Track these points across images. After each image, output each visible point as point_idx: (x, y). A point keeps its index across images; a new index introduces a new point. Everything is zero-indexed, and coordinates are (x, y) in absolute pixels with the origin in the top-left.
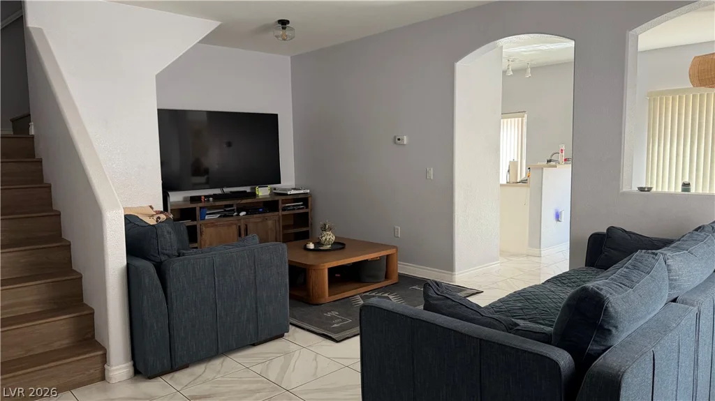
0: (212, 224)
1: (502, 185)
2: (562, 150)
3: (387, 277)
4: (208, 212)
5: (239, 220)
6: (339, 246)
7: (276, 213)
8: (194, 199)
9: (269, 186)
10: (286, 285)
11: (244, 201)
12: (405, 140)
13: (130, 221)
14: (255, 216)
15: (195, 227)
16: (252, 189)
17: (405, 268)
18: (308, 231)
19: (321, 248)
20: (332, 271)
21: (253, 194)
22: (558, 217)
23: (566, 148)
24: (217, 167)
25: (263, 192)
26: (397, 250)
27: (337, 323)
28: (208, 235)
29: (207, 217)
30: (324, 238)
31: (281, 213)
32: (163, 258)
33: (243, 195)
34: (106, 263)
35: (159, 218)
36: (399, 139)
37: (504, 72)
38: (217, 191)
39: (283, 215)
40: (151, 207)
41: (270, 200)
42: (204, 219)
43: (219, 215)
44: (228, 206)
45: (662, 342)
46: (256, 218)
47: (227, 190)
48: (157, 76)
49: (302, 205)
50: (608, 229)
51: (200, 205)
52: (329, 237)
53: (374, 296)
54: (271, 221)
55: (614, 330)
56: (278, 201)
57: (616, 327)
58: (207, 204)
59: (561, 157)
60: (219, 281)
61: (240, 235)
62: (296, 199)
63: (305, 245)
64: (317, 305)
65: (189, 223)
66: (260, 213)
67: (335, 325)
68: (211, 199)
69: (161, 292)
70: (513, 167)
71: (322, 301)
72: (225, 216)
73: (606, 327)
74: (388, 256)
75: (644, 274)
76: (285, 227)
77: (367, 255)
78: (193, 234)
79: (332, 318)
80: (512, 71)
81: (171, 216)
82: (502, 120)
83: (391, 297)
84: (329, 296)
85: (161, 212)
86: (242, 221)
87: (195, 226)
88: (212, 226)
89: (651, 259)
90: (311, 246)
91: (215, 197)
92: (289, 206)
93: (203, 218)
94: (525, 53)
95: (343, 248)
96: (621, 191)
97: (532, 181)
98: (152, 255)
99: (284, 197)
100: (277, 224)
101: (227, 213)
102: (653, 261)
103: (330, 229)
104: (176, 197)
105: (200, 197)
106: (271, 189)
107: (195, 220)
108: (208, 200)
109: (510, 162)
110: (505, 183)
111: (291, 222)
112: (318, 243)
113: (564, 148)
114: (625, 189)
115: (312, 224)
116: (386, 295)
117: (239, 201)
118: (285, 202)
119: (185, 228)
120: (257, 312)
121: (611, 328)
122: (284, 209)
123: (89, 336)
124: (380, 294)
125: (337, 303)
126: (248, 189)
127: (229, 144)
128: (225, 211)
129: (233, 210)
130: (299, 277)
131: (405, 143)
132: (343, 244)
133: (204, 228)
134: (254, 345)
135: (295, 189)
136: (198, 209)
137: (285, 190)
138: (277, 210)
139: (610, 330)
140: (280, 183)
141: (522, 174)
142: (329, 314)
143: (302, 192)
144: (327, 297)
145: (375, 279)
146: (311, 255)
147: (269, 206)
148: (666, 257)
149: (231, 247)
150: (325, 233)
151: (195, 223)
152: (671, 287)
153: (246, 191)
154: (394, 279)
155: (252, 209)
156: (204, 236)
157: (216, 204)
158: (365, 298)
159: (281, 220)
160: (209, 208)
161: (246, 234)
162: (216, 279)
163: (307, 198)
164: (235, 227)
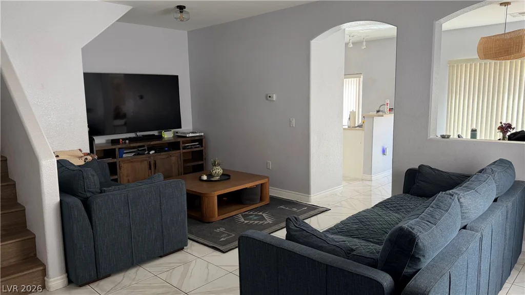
0: (129, 161)
1: (344, 129)
2: (387, 104)
3: (261, 200)
4: (125, 152)
5: (150, 157)
6: (226, 177)
7: (179, 151)
8: (114, 142)
9: (172, 130)
10: (185, 211)
11: (153, 143)
12: (274, 97)
13: (62, 165)
14: (162, 153)
15: (115, 163)
16: (159, 132)
17: (274, 192)
18: (203, 164)
19: (211, 179)
20: (220, 197)
21: (160, 137)
22: (384, 152)
23: (390, 102)
25: (168, 135)
26: (269, 180)
27: (224, 237)
28: (125, 170)
29: (124, 156)
30: (214, 172)
31: (182, 151)
32: (89, 195)
33: (152, 138)
34: (43, 200)
35: (86, 159)
36: (270, 97)
37: (347, 44)
38: (132, 135)
39: (183, 153)
40: (80, 150)
41: (173, 141)
42: (122, 157)
43: (133, 154)
44: (140, 146)
45: (456, 264)
46: (163, 155)
47: (140, 134)
48: (83, 49)
49: (198, 145)
50: (419, 167)
51: (119, 146)
52: (218, 171)
53: (251, 215)
54: (174, 158)
55: (422, 259)
56: (179, 142)
57: (424, 256)
58: (124, 146)
59: (387, 108)
60: (132, 211)
61: (150, 168)
62: (193, 140)
63: (200, 177)
64: (209, 223)
65: (110, 160)
66: (165, 151)
67: (223, 239)
68: (127, 141)
69: (87, 221)
70: (352, 116)
71: (213, 220)
72: (139, 154)
73: (417, 256)
74: (262, 184)
75: (444, 212)
76: (185, 161)
77: (246, 185)
78: (113, 168)
79: (221, 233)
80: (353, 43)
81: (96, 157)
82: (345, 80)
83: (264, 215)
84: (218, 216)
85: (88, 154)
86: (152, 157)
89: (449, 199)
90: (205, 177)
91: (131, 139)
92: (188, 146)
94: (361, 31)
95: (228, 179)
96: (428, 138)
97: (365, 125)
98: (80, 193)
99: (183, 139)
100: (179, 159)
101: (140, 152)
102: (450, 201)
103: (219, 165)
104: (100, 140)
105: (118, 140)
106: (174, 133)
107: (115, 158)
108: (125, 142)
109: (351, 112)
110: (347, 127)
111: (190, 157)
112: (210, 175)
113: (388, 102)
114: (432, 136)
115: (205, 159)
116: (261, 213)
117: (149, 143)
118: (184, 143)
119: (107, 165)
120: (163, 232)
121: (420, 257)
122: (184, 148)
123: (32, 255)
124: (256, 213)
125: (224, 221)
126: (156, 133)
127: (141, 97)
128: (139, 150)
129: (145, 149)
130: (195, 202)
131: (274, 100)
132: (229, 176)
133: (122, 164)
134: (161, 257)
135: (192, 133)
136: (117, 150)
137: (184, 133)
138: (179, 149)
139: (419, 259)
140: (181, 128)
141: (359, 121)
142: (218, 230)
143: (198, 134)
144: (216, 217)
145: (252, 202)
146: (205, 184)
147: (174, 145)
148: (460, 196)
149: (141, 184)
150: (215, 168)
151: (115, 160)
152: (463, 218)
153: (154, 135)
154: (267, 201)
155: (159, 149)
156: (122, 170)
157: (132, 145)
158: (245, 216)
159: (182, 155)
160: (126, 148)
161: (156, 168)
162: (130, 209)
163: (202, 139)
164: (146, 162)
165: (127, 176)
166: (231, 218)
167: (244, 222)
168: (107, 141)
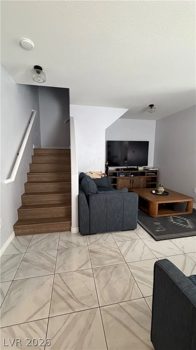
0: (122, 178)
3: (186, 211)
6: (166, 193)
7: (144, 176)
8: (118, 170)
11: (134, 171)
19: (157, 193)
20: (160, 205)
21: (137, 169)
24: (129, 159)
25: (141, 169)
26: (193, 200)
27: (159, 229)
29: (120, 176)
30: (159, 190)
32: (90, 194)
33: (134, 169)
35: (102, 176)
38: (126, 167)
39: (147, 177)
40: (101, 172)
41: (143, 171)
43: (124, 176)
44: (128, 172)
46: (137, 177)
47: (129, 167)
48: (106, 129)
49: (154, 174)
52: (162, 190)
53: (179, 219)
54: (142, 180)
56: (145, 172)
61: (131, 183)
62: (152, 172)
63: (152, 191)
64: (152, 217)
65: (114, 177)
67: (157, 231)
68: (123, 170)
71: (154, 216)
72: (126, 176)
74: (188, 202)
76: (147, 181)
77: (177, 200)
78: (115, 181)
79: (157, 226)
81: (106, 176)
83: (187, 221)
84: (158, 214)
85: (104, 174)
86: (132, 178)
87: (116, 178)
88: (122, 179)
90: (154, 192)
92: (150, 174)
93: (119, 176)
99: (148, 171)
100: (144, 180)
103: (162, 186)
104: (112, 169)
106: (144, 167)
111: (150, 180)
112: (157, 191)
115: (157, 182)
116: (185, 219)
117: (131, 171)
118: (148, 173)
119: (112, 179)
120: (123, 219)
122: (147, 175)
124: (182, 218)
126: (136, 167)
127: (134, 152)
128: (127, 174)
129: (129, 174)
132: (168, 193)
133: (119, 180)
134: (122, 231)
135: (152, 168)
136: (118, 173)
137: (149, 168)
138: (145, 175)
140: (147, 165)
142: (156, 224)
143: (155, 169)
144: (156, 215)
145: (181, 210)
146: (153, 196)
147: (143, 173)
150: (160, 187)
151: (116, 177)
154: (190, 212)
155: (135, 174)
156: (119, 182)
157: (124, 172)
158: (174, 218)
159: (146, 179)
160: (121, 173)
161: (133, 183)
162: (108, 204)
163: (157, 172)
164: (129, 180)
165: (121, 185)
166: (165, 217)
167: (173, 222)
168: (115, 169)
